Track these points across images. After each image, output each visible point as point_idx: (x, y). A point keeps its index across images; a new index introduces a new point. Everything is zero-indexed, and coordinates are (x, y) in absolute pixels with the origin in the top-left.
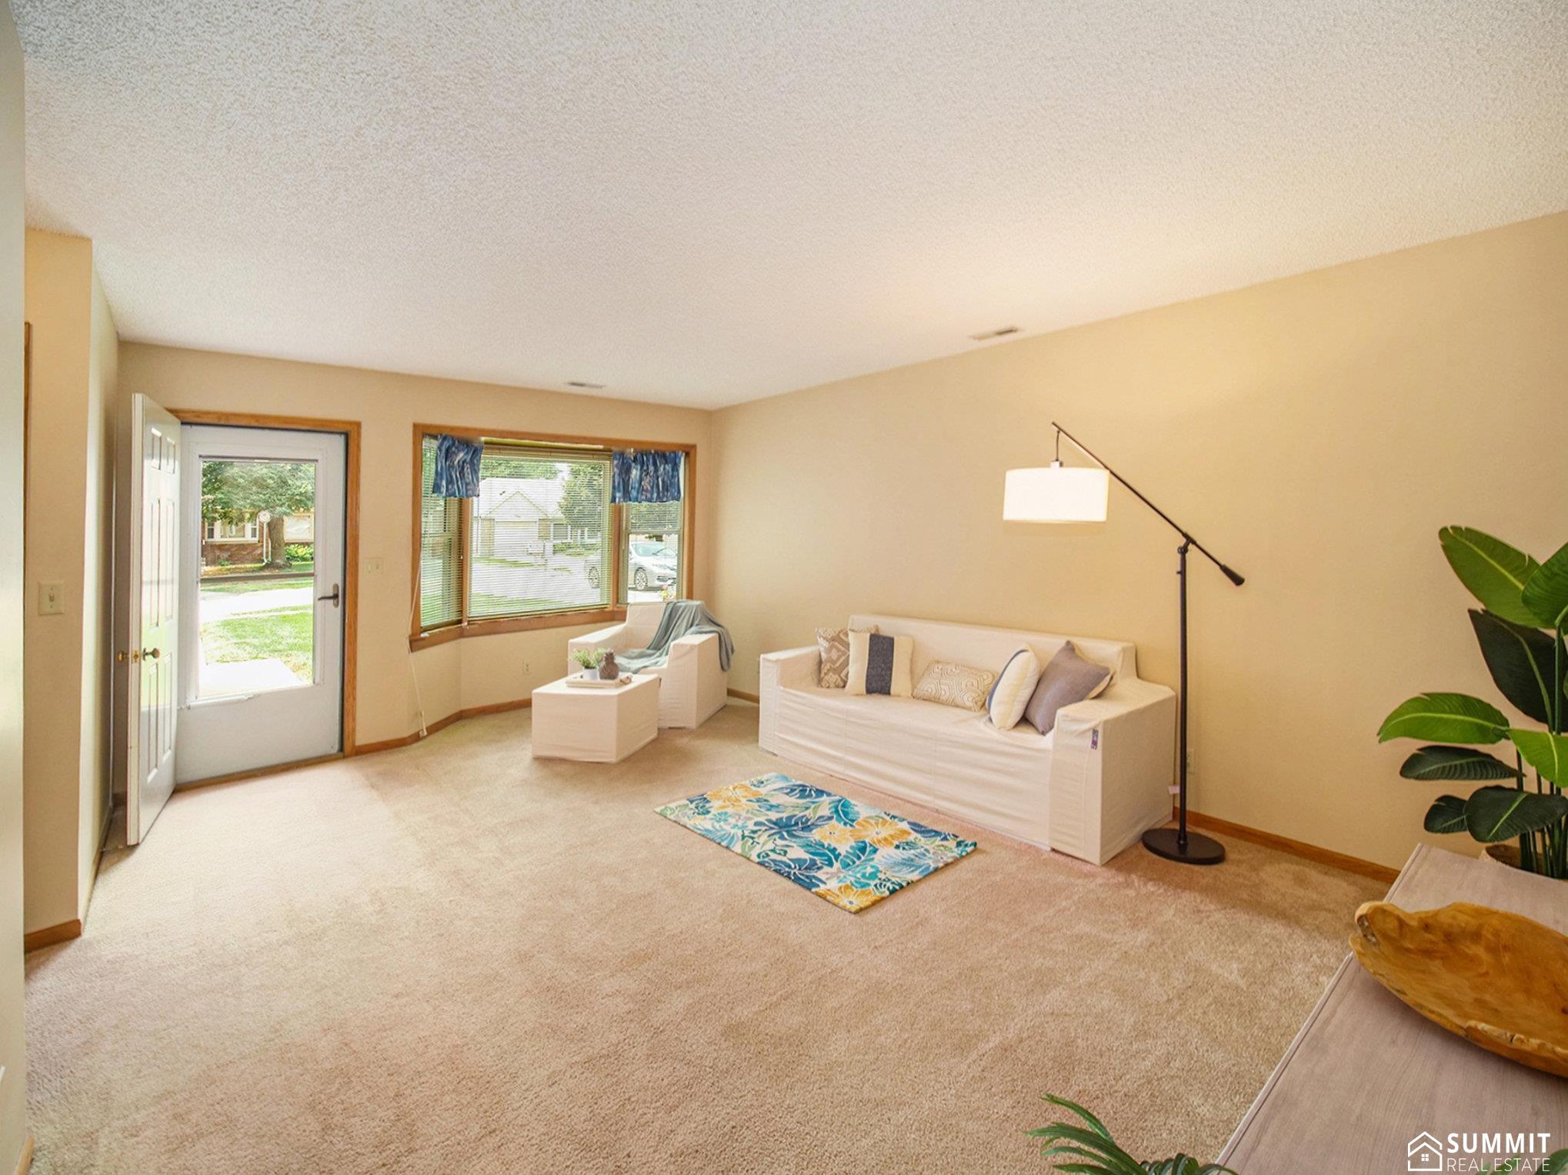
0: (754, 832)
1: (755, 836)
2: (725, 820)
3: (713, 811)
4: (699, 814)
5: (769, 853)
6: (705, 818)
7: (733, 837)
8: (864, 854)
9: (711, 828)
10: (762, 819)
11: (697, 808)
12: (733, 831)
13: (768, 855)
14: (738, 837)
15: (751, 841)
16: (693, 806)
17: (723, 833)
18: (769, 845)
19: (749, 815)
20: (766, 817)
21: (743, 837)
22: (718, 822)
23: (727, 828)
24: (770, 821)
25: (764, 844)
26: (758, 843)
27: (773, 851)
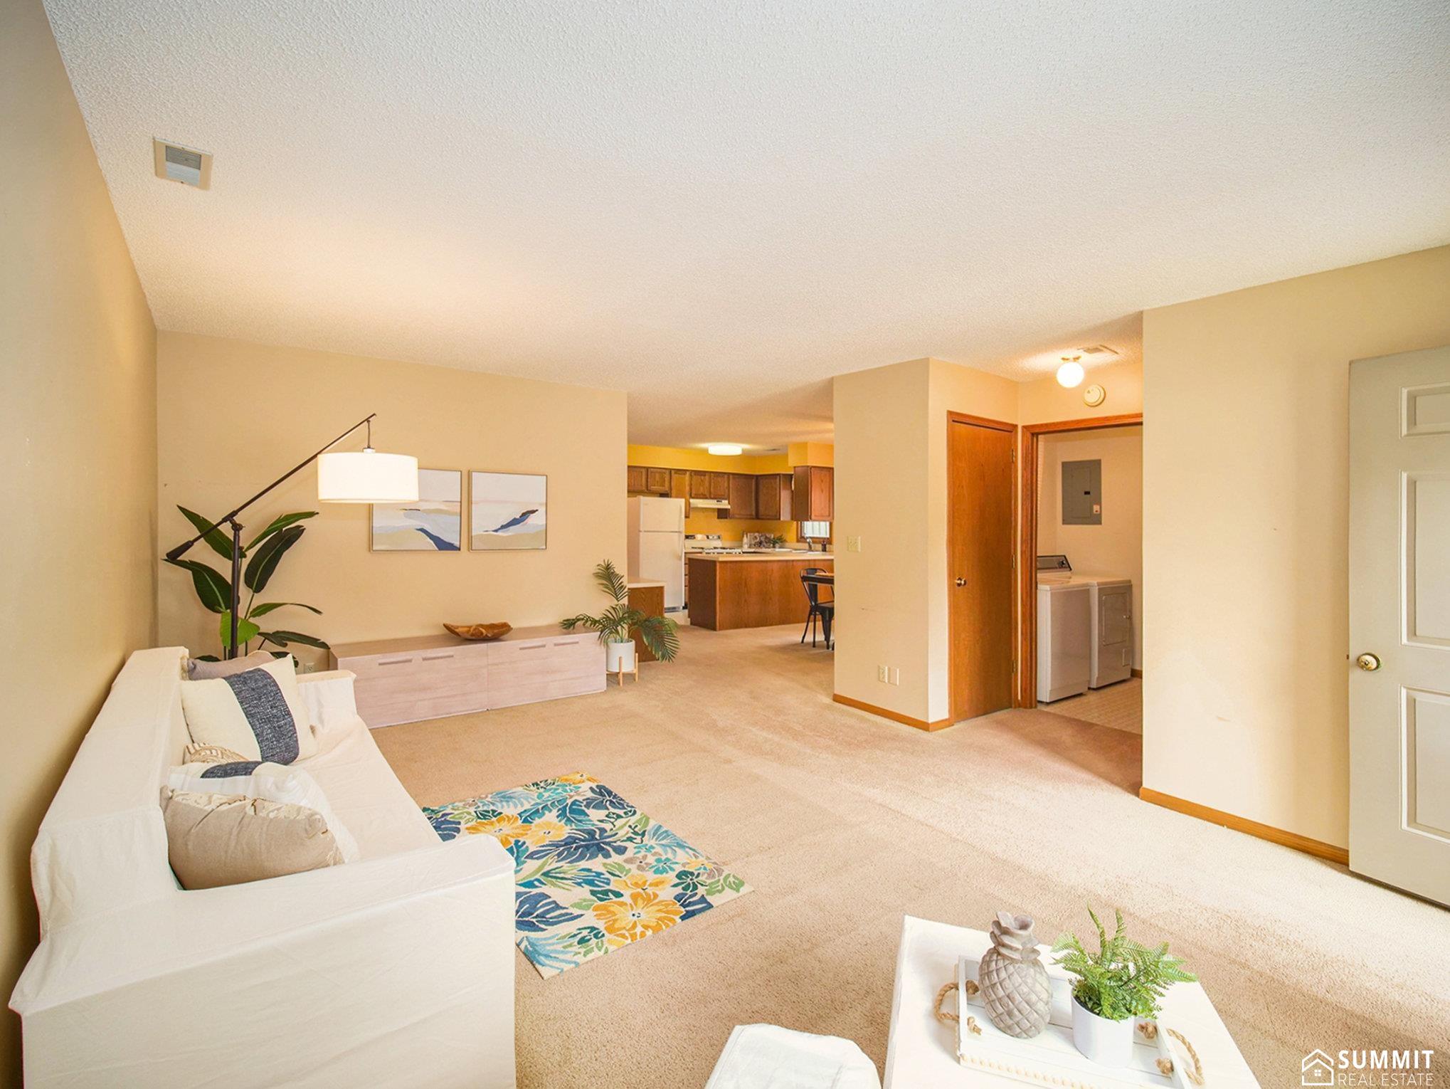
0: (630, 839)
1: (630, 835)
2: (658, 861)
3: (671, 877)
4: (692, 874)
5: (624, 815)
6: (684, 865)
7: (654, 835)
8: (538, 809)
9: (676, 849)
10: (615, 858)
11: (695, 887)
12: (653, 842)
13: (625, 813)
14: (649, 835)
15: (636, 829)
16: (701, 891)
17: (663, 842)
18: (619, 823)
19: (627, 866)
20: (608, 861)
21: (643, 834)
22: (667, 859)
23: (658, 849)
24: (607, 855)
25: (625, 825)
26: (630, 826)
27: (619, 816)
